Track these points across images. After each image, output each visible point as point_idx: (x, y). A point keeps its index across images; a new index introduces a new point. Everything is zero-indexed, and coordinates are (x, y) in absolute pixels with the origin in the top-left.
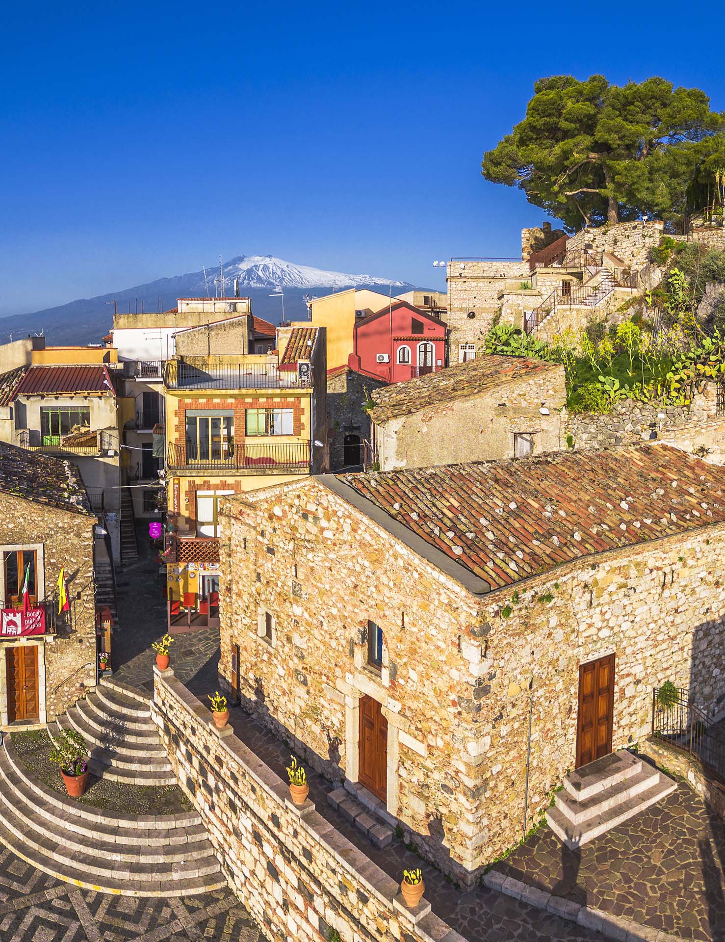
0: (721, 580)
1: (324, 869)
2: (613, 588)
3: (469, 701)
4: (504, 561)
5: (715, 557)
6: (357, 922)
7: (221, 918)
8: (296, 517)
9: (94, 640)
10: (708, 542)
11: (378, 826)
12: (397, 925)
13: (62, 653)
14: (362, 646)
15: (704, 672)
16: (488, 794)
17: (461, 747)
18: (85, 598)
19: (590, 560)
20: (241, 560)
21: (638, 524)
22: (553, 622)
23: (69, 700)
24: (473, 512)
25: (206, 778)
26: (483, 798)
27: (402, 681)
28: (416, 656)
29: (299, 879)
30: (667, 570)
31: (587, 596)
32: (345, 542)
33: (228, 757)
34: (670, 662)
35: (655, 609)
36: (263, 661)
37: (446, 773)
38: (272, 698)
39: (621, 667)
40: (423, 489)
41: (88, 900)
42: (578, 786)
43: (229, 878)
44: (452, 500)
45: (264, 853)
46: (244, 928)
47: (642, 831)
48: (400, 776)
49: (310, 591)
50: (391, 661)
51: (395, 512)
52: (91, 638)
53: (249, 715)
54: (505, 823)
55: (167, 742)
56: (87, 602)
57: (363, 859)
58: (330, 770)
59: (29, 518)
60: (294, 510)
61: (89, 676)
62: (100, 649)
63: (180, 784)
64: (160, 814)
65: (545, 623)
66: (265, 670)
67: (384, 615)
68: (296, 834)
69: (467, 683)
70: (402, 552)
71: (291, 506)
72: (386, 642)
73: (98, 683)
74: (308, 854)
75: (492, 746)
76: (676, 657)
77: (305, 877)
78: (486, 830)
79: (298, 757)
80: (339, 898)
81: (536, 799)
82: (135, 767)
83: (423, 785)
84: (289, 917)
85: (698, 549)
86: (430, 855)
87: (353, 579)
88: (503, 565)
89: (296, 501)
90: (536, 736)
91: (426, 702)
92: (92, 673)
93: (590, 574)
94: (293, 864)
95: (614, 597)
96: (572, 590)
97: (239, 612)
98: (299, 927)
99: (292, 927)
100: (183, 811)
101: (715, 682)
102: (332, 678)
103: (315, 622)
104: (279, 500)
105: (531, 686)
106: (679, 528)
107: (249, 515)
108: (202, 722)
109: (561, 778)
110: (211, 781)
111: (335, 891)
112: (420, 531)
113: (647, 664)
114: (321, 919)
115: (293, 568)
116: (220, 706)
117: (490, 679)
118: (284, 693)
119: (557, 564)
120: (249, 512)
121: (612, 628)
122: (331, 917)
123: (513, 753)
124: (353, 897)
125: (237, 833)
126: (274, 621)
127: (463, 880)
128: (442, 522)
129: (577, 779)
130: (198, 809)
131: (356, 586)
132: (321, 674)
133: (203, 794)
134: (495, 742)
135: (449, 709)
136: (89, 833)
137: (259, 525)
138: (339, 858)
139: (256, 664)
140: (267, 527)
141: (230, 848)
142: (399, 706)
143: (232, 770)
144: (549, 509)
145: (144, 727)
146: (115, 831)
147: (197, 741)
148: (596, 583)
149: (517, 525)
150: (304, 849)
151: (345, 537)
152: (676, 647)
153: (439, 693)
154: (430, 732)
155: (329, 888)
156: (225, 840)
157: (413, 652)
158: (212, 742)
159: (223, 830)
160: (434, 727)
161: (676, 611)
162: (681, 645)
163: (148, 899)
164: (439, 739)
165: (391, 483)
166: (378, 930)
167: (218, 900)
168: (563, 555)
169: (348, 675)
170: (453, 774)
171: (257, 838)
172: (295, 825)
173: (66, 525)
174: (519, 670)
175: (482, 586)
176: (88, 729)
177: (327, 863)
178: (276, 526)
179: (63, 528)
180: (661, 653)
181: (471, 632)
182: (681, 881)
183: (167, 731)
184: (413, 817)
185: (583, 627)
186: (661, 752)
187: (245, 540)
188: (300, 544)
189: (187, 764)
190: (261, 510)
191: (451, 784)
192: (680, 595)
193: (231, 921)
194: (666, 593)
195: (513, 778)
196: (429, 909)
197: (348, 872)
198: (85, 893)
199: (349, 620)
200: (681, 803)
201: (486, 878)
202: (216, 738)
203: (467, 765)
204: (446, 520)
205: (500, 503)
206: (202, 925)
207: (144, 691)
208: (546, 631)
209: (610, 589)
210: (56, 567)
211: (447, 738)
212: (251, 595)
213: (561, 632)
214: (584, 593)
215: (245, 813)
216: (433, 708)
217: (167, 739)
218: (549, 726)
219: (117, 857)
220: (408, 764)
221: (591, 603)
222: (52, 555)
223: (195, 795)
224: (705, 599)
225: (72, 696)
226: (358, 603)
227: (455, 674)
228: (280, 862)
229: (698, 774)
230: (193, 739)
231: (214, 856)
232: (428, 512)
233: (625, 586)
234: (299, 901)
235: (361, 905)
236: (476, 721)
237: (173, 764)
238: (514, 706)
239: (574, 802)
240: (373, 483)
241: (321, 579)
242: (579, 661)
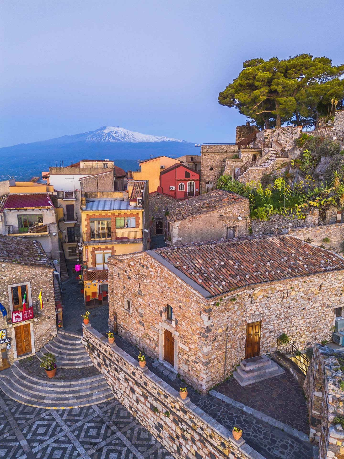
0: (311, 298)
1: (152, 388)
2: (261, 297)
3: (204, 334)
4: (218, 285)
5: (308, 288)
6: (164, 404)
7: (113, 409)
8: (139, 266)
9: (55, 317)
10: (305, 282)
11: (171, 374)
12: (178, 405)
13: (41, 324)
14: (165, 313)
15: (301, 332)
16: (210, 365)
17: (201, 349)
18: (51, 301)
19: (252, 286)
20: (117, 281)
21: (274, 273)
22: (236, 308)
23: (45, 342)
24: (207, 265)
25: (106, 362)
26: (209, 366)
27: (180, 326)
28: (185, 318)
29: (142, 392)
30: (285, 292)
31: (250, 299)
32: (158, 276)
33: (115, 354)
34: (286, 326)
35: (279, 306)
36: (126, 318)
37: (196, 357)
38: (130, 331)
39: (264, 326)
40: (188, 256)
41: (59, 413)
42: (245, 365)
43: (116, 395)
44: (199, 260)
45: (129, 385)
46: (121, 411)
47: (270, 385)
48: (179, 357)
49: (145, 293)
50: (176, 319)
51: (177, 266)
52: (54, 316)
53: (121, 337)
54: (217, 375)
55: (89, 351)
56: (52, 302)
57: (166, 384)
58: (153, 355)
59: (23, 272)
60: (138, 264)
61: (53, 331)
62: (57, 320)
63: (95, 365)
64: (87, 377)
65: (233, 308)
66: (127, 321)
67: (173, 303)
68: (141, 377)
69: (203, 328)
70: (179, 281)
71: (137, 262)
72: (174, 312)
73: (57, 333)
74: (146, 384)
75: (212, 349)
76: (288, 325)
77: (145, 391)
78: (210, 377)
79: (141, 351)
80: (157, 397)
81: (229, 368)
82: (76, 362)
83: (187, 361)
84: (139, 405)
85: (300, 285)
86: (190, 383)
87: (162, 290)
88: (217, 287)
89: (139, 260)
90: (229, 346)
91: (188, 333)
92: (55, 330)
93: (252, 291)
94: (140, 387)
95: (262, 300)
96: (244, 297)
97: (117, 300)
98: (142, 408)
99: (140, 408)
100: (97, 374)
101: (306, 337)
102: (154, 324)
103: (147, 304)
104: (132, 259)
105: (227, 330)
106: (292, 275)
107: (120, 264)
108: (104, 342)
109: (239, 362)
110: (108, 362)
111: (156, 395)
112: (186, 273)
113: (275, 326)
114: (151, 405)
115: (138, 285)
116: (111, 336)
117: (211, 327)
118: (135, 329)
119: (238, 287)
120: (120, 263)
121: (260, 312)
122: (154, 403)
123: (220, 352)
124: (162, 396)
125: (118, 379)
126: (131, 304)
127: (202, 392)
128: (195, 269)
129: (245, 363)
130: (103, 373)
131: (162, 292)
132: (149, 322)
133: (104, 368)
134: (213, 348)
135: (197, 336)
136: (58, 390)
137: (124, 268)
138: (157, 384)
139: (124, 319)
140: (128, 269)
141: (116, 385)
142: (178, 334)
143: (116, 358)
144: (237, 265)
145: (79, 347)
146: (69, 386)
147: (102, 349)
148: (254, 295)
149: (224, 271)
150: (144, 382)
151: (158, 274)
152: (288, 321)
153: (192, 330)
154: (190, 343)
155: (154, 394)
156: (113, 382)
157: (184, 316)
158: (108, 349)
159: (113, 379)
160: (191, 342)
161: (289, 308)
162: (290, 321)
163: (83, 407)
164: (193, 345)
165: (176, 253)
166: (171, 407)
167: (111, 403)
168: (241, 284)
169: (160, 323)
170: (198, 357)
171: (126, 380)
172: (141, 374)
173: (40, 273)
174: (222, 324)
175: (209, 295)
176: (54, 351)
177: (153, 386)
178: (131, 269)
179: (39, 274)
180: (282, 323)
181: (205, 311)
182: (284, 405)
183: (89, 347)
184: (184, 371)
185: (248, 310)
186: (280, 359)
187: (119, 274)
188: (141, 277)
189: (98, 358)
190: (125, 263)
191: (197, 361)
192: (291, 302)
193: (116, 409)
194: (284, 300)
195: (220, 360)
196: (189, 400)
197: (161, 389)
198: (58, 411)
199: (160, 304)
200: (286, 378)
201: (210, 392)
202: (109, 348)
203: (203, 355)
204: (196, 268)
205: (217, 261)
206: (105, 412)
207: (78, 333)
208: (233, 311)
209: (260, 297)
210: (37, 291)
211: (196, 345)
212: (121, 294)
213: (239, 311)
214: (249, 298)
215: (122, 372)
216: (191, 335)
217: (89, 350)
218: (234, 343)
219: (71, 395)
220: (182, 353)
221: (252, 302)
222: (35, 286)
223: (101, 368)
224: (303, 304)
225: (46, 340)
226: (164, 298)
227: (198, 324)
228: (135, 387)
229: (294, 370)
230: (100, 349)
231: (109, 388)
232: (190, 265)
233: (266, 296)
234: (143, 399)
235: (165, 399)
236: (206, 341)
237: (92, 358)
238: (220, 336)
239: (244, 370)
240: (169, 254)
241: (149, 289)
242: (246, 322)
